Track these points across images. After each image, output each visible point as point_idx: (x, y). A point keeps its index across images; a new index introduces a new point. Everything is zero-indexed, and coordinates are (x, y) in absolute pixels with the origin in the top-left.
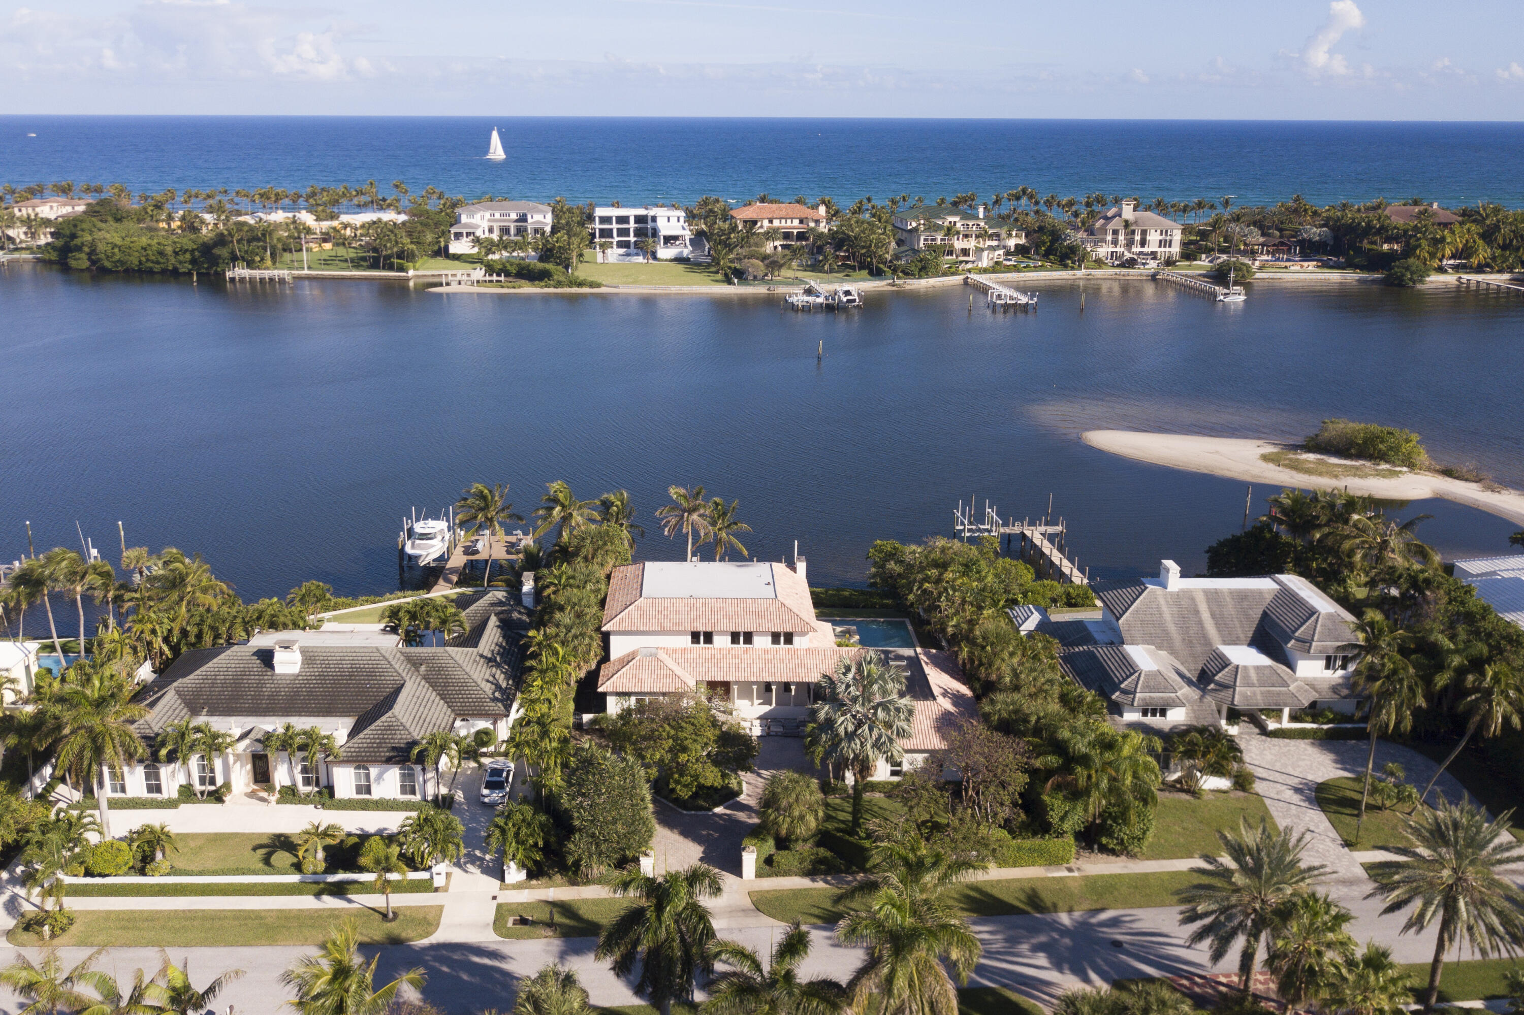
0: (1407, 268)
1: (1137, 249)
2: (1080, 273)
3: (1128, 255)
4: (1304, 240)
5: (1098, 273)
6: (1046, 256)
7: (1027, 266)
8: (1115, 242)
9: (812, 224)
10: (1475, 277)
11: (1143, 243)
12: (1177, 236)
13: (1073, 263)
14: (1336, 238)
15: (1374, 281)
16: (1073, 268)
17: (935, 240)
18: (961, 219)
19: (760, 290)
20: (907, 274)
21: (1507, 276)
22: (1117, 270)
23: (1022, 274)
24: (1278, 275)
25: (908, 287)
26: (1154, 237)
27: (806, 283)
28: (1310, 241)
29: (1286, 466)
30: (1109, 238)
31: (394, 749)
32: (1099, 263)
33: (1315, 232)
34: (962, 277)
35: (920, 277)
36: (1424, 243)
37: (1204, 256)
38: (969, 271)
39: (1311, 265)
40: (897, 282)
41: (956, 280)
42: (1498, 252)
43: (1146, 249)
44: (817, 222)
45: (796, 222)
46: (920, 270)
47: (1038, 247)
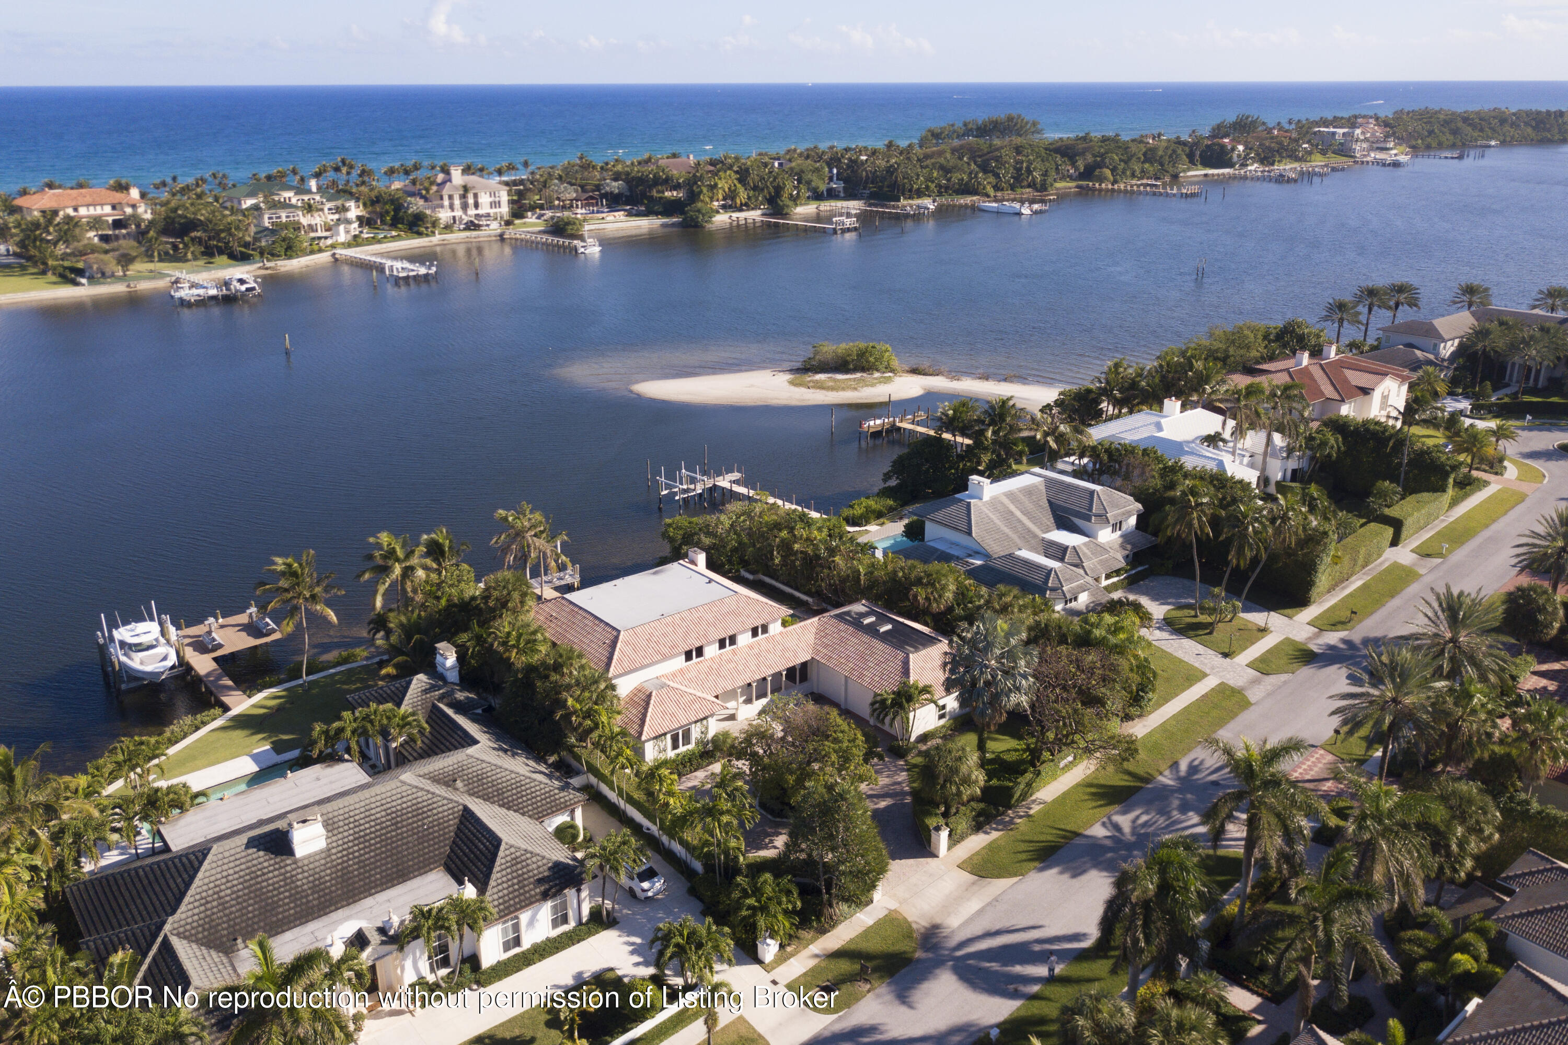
0: (699, 211)
1: (472, 212)
2: (437, 239)
3: (466, 219)
4: (607, 193)
5: (451, 237)
6: (394, 225)
7: (385, 237)
8: (452, 207)
9: (129, 211)
10: (742, 215)
11: (476, 206)
12: (504, 197)
13: (427, 228)
14: (630, 189)
15: (673, 225)
16: (427, 235)
17: (279, 217)
18: (296, 194)
19: (119, 288)
20: (274, 255)
21: (759, 212)
22: (468, 234)
23: (384, 246)
24: (602, 226)
25: (283, 269)
26: (484, 199)
27: (171, 276)
28: (612, 193)
29: (813, 387)
30: (446, 202)
31: (540, 881)
32: (448, 228)
33: (615, 186)
34: (329, 253)
35: (290, 257)
36: (705, 190)
37: (529, 214)
38: (333, 246)
39: (620, 215)
40: (268, 264)
41: (324, 258)
42: (751, 193)
43: (480, 212)
44: (134, 206)
45: (108, 209)
46: (286, 250)
47: (382, 216)
